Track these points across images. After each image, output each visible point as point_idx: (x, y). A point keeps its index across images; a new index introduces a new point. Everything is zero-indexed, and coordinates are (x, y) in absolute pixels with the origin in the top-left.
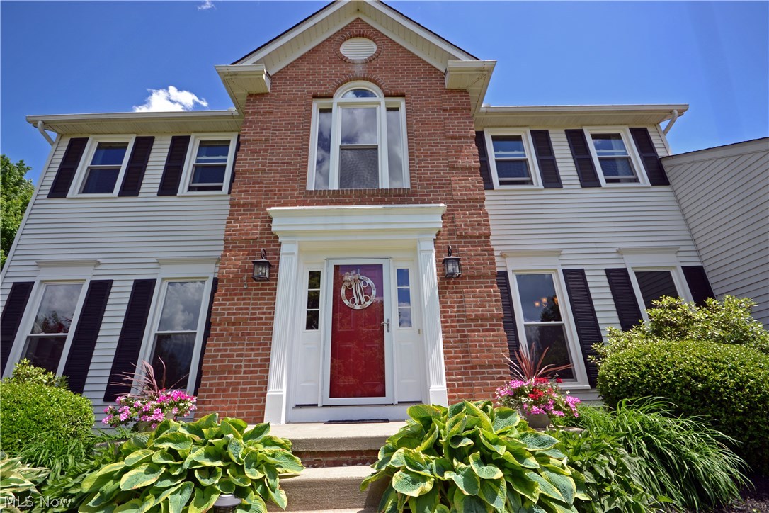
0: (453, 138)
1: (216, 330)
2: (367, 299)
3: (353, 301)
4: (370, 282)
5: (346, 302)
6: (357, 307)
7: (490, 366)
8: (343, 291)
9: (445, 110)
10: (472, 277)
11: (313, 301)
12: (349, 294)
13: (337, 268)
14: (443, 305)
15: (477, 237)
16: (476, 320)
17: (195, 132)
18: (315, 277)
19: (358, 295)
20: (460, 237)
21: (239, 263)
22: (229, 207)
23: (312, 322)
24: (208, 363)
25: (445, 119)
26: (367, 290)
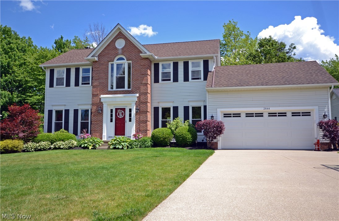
0: (143, 74)
1: (93, 123)
2: (122, 116)
3: (119, 116)
4: (123, 112)
5: (118, 116)
6: (120, 117)
7: (144, 130)
8: (117, 114)
9: (141, 66)
10: (142, 112)
11: (112, 116)
12: (119, 114)
13: (116, 109)
14: (136, 118)
15: (145, 102)
16: (142, 121)
17: (81, 66)
18: (112, 111)
19: (121, 115)
20: (141, 102)
21: (95, 109)
22: (92, 95)
23: (111, 121)
24: (92, 129)
25: (141, 68)
26: (122, 114)
